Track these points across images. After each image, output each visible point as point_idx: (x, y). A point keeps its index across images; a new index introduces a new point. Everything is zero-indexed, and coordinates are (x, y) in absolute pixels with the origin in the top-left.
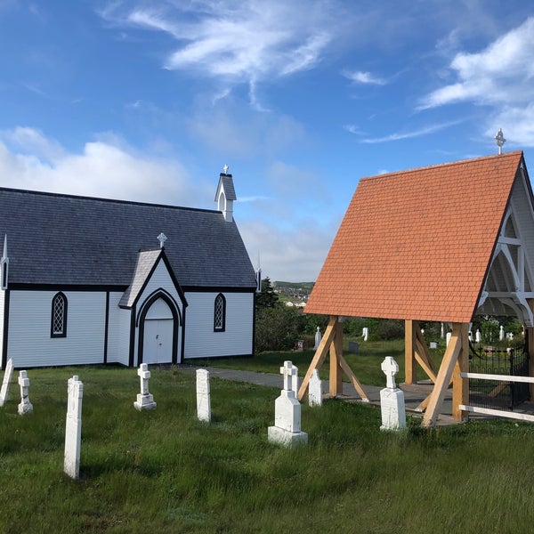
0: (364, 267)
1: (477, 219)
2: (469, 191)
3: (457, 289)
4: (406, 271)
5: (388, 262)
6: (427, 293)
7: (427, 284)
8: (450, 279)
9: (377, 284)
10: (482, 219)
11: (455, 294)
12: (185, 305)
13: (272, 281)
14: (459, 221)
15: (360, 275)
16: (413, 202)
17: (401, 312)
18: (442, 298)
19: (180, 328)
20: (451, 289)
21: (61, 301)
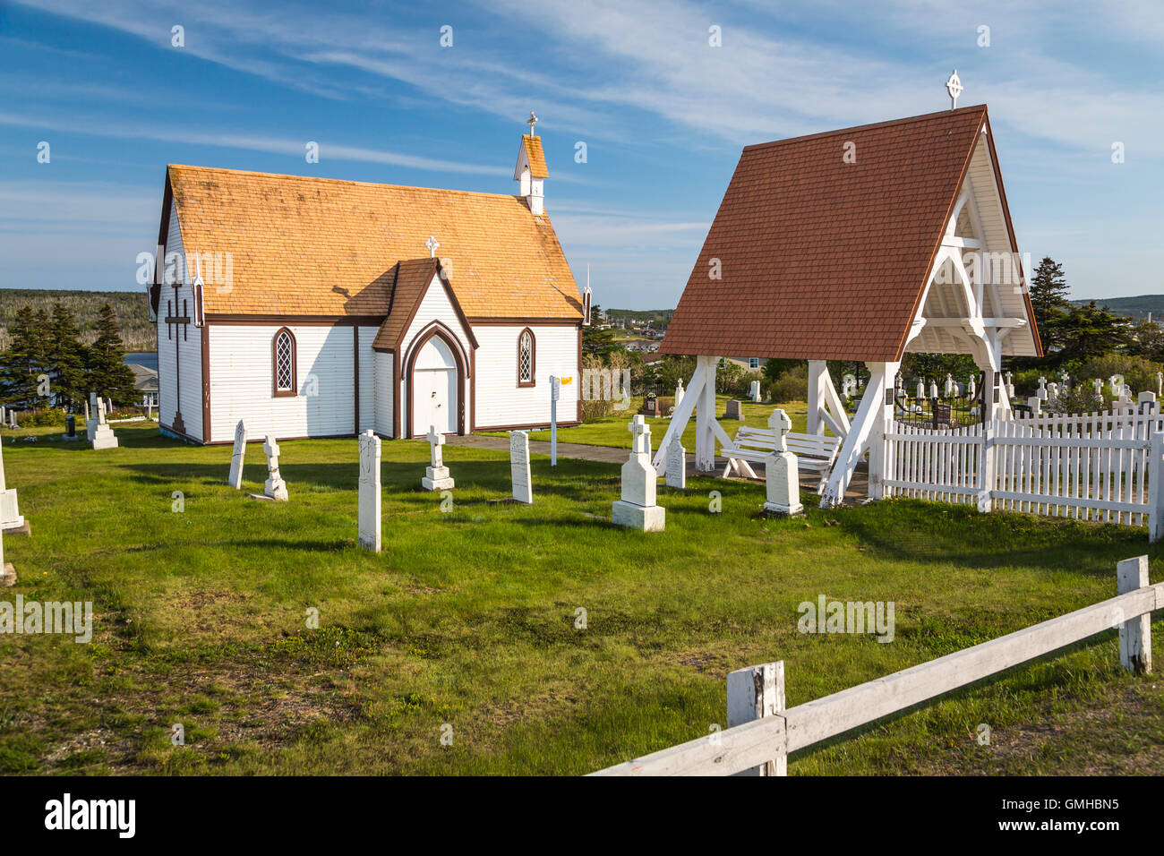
0: (748, 285)
1: (914, 211)
2: (904, 168)
3: (879, 314)
4: (808, 289)
5: (782, 277)
6: (836, 322)
7: (837, 308)
8: (870, 300)
9: (766, 309)
10: (921, 211)
11: (875, 322)
12: (474, 345)
13: (603, 308)
14: (887, 214)
15: (742, 297)
16: (822, 185)
17: (799, 349)
18: (857, 328)
19: (467, 382)
20: (871, 315)
21: (287, 341)
